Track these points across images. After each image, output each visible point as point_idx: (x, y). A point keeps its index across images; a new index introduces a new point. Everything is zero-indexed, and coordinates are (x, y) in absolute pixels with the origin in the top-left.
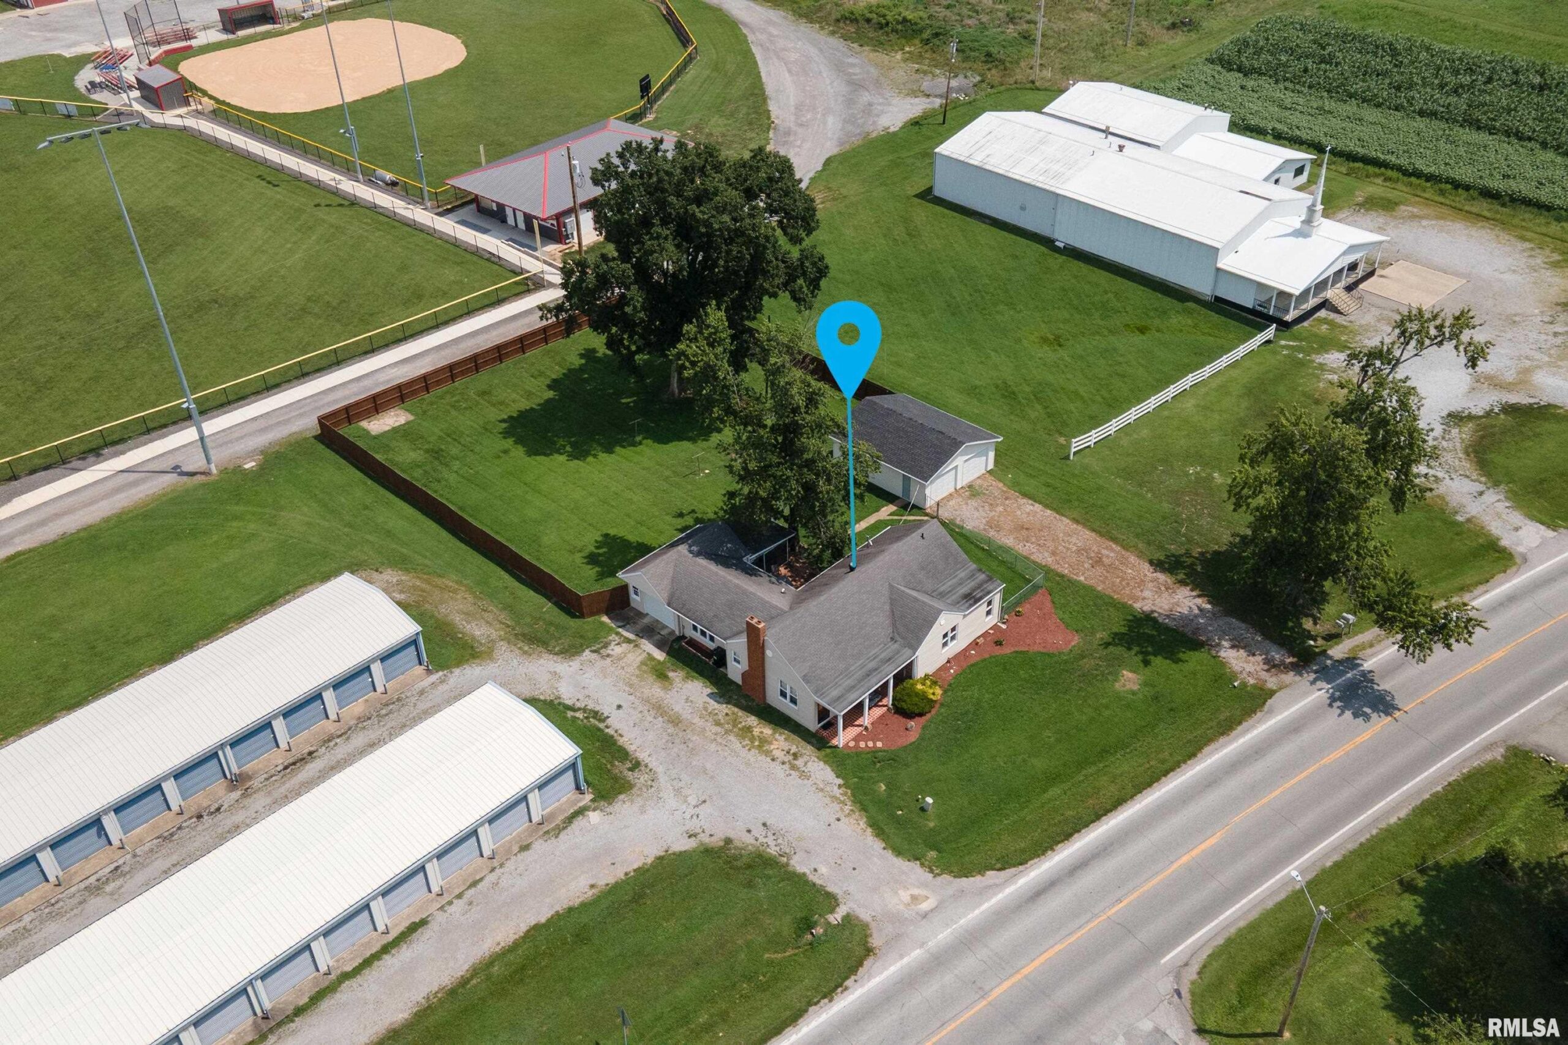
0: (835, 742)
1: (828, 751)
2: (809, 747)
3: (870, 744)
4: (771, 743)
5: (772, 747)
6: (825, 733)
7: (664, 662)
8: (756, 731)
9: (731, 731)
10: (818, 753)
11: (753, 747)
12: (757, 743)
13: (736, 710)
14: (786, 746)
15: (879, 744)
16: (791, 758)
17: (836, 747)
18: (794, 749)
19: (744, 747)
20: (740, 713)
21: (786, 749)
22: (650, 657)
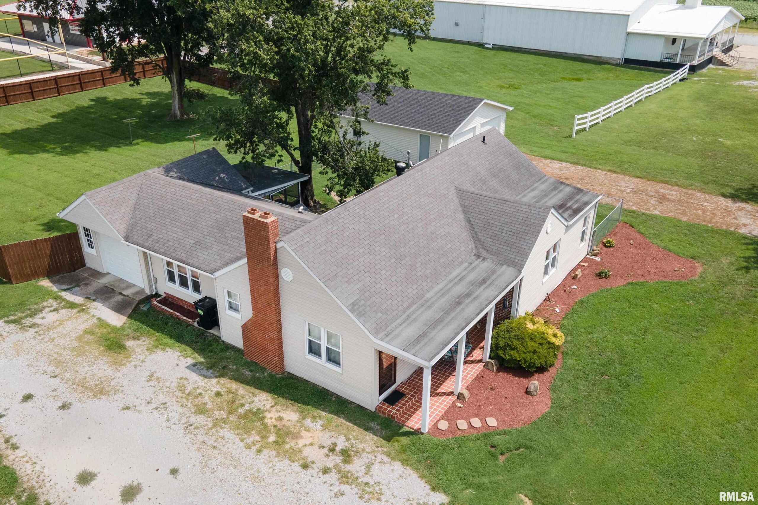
0: (413, 423)
1: (405, 440)
2: (369, 436)
3: (476, 422)
4: (297, 436)
5: (301, 443)
6: (393, 410)
7: (122, 328)
8: (270, 418)
9: (224, 421)
10: (387, 447)
11: (266, 446)
12: (272, 438)
13: (233, 385)
14: (327, 439)
15: (492, 422)
16: (339, 459)
17: (417, 432)
18: (341, 444)
19: (248, 447)
20: (242, 390)
21: (328, 443)
22: (102, 323)
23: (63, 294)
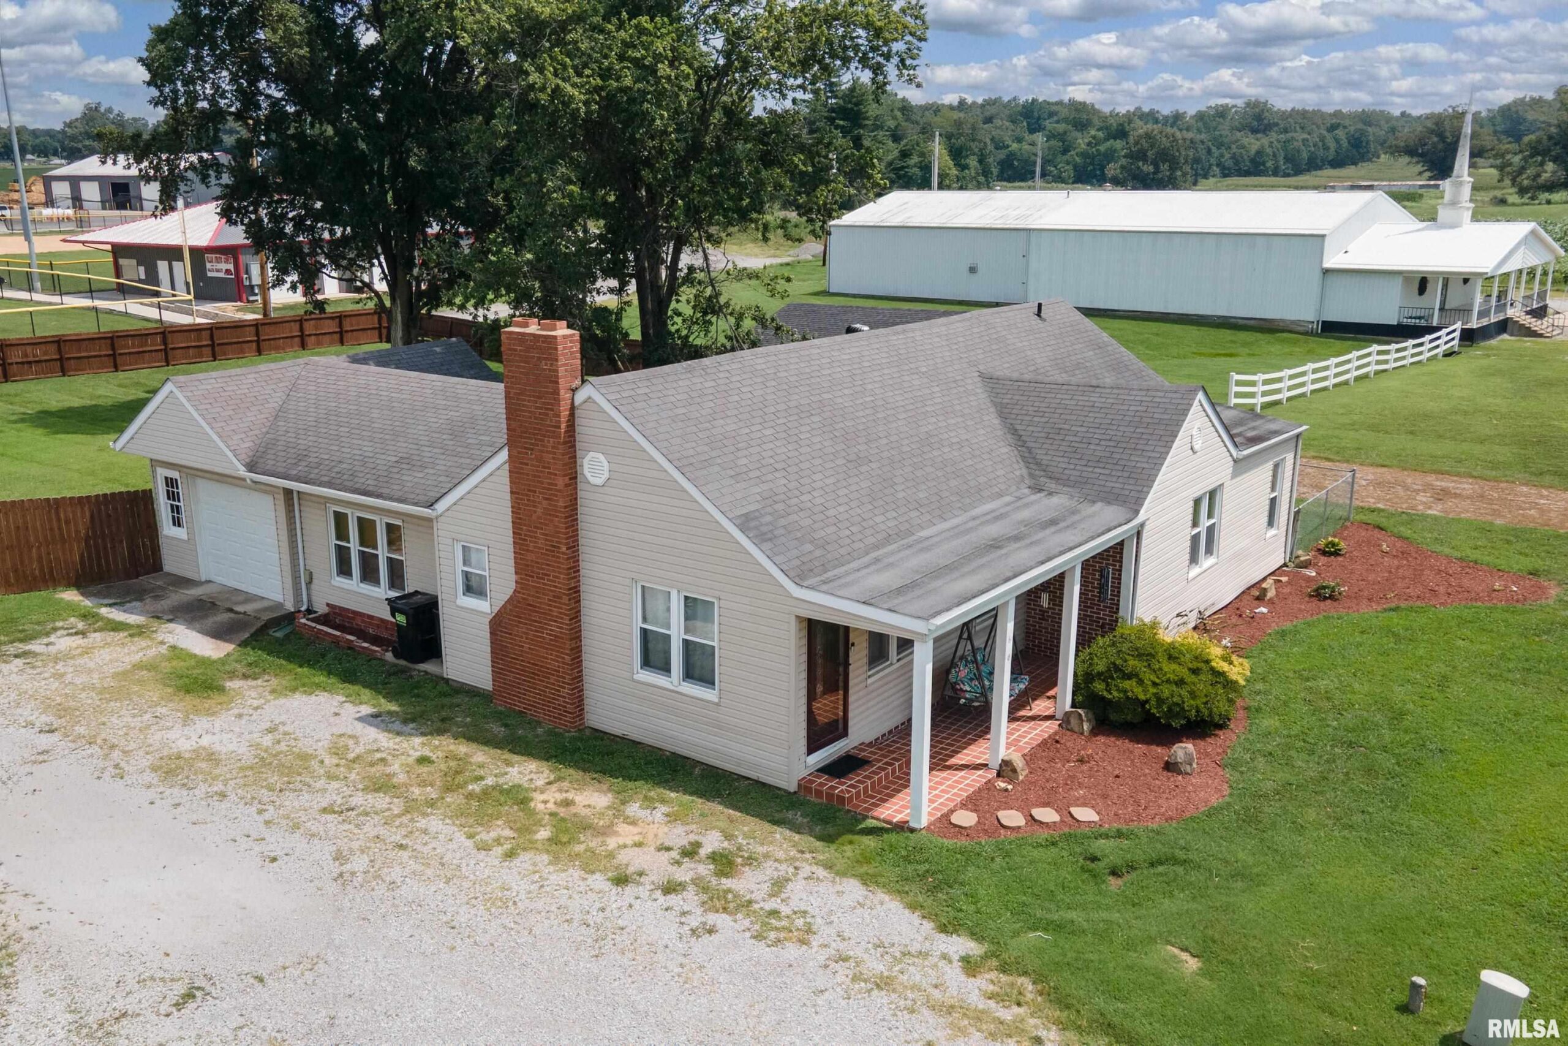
0: (892, 811)
1: (869, 842)
2: (780, 834)
3: (1047, 815)
4: (604, 832)
5: (612, 843)
6: (842, 787)
9: (431, 804)
10: (827, 852)
11: (531, 846)
12: (543, 834)
14: (679, 836)
15: (1085, 814)
16: (705, 870)
17: (902, 827)
18: (712, 842)
19: (483, 847)
21: (680, 842)
22: (179, 654)
23: (104, 611)
